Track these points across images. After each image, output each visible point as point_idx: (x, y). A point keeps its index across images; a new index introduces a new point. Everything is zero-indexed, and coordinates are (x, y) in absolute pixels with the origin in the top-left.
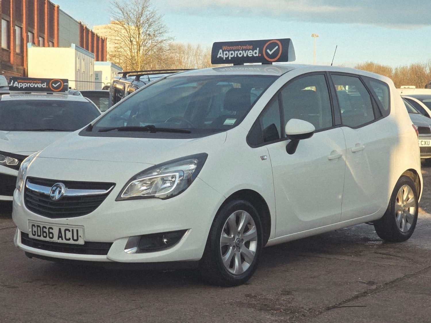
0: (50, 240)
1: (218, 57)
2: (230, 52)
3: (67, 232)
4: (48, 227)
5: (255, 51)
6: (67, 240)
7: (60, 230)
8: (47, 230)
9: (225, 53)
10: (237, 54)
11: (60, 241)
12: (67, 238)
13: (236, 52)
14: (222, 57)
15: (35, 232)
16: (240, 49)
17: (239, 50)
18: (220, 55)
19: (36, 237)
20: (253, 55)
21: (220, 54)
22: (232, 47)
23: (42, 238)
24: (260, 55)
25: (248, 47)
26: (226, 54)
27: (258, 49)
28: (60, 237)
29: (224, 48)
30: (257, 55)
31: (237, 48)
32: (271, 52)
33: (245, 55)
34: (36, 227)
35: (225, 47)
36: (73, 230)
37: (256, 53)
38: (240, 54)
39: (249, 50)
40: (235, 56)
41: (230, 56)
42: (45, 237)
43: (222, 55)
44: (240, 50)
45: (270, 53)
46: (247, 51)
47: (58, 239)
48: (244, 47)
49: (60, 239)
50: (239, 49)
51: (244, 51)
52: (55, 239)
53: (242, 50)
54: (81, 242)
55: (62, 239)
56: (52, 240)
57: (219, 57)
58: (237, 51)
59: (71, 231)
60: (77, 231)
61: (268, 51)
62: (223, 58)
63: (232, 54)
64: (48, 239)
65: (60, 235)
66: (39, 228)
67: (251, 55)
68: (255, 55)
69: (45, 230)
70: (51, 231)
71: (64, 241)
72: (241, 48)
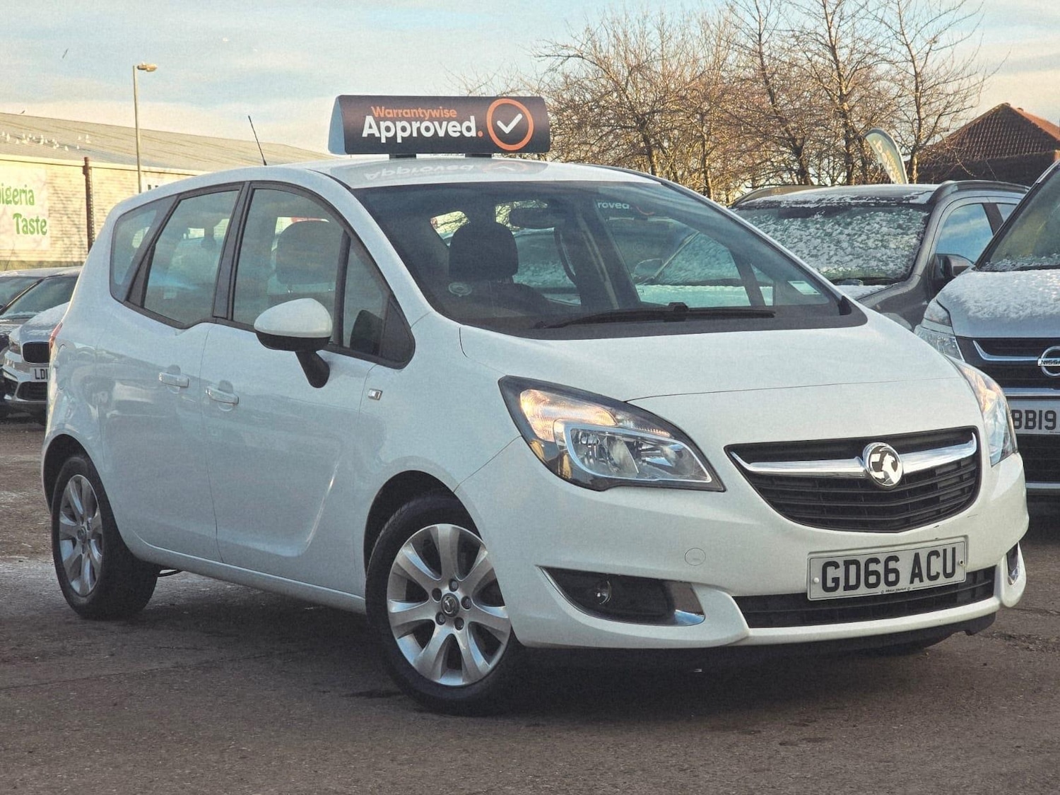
0: (888, 591)
1: (365, 134)
2: (399, 125)
3: (933, 558)
4: (882, 559)
5: (466, 124)
6: (932, 578)
7: (917, 557)
8: (880, 568)
9: (383, 125)
10: (419, 129)
11: (917, 585)
12: (933, 573)
13: (415, 125)
14: (377, 135)
15: (836, 580)
16: (425, 116)
17: (422, 121)
18: (371, 131)
19: (840, 593)
20: (461, 132)
21: (370, 127)
22: (400, 111)
23: (863, 591)
24: (481, 134)
25: (444, 114)
26: (388, 129)
27: (472, 118)
28: (916, 574)
29: (378, 111)
30: (473, 133)
31: (415, 113)
32: (507, 126)
33: (441, 134)
34: (842, 568)
35: (378, 108)
36: (945, 551)
37: (468, 128)
38: (427, 129)
39: (449, 120)
40: (415, 134)
41: (400, 135)
42: (875, 585)
43: (375, 131)
44: (425, 120)
45: (507, 130)
46: (445, 123)
47: (912, 582)
48: (435, 113)
49: (917, 580)
50: (422, 116)
51: (436, 123)
52: (904, 585)
53: (432, 120)
54: (959, 577)
55: (921, 580)
56: (894, 589)
57: (368, 134)
58: (419, 122)
59: (942, 554)
60: (954, 549)
61: (500, 124)
62: (380, 138)
63: (404, 129)
64: (882, 589)
65: (917, 571)
66: (853, 568)
67: (458, 134)
68: (467, 134)
69: (872, 567)
70: (892, 565)
71: (927, 584)
72: (428, 116)
